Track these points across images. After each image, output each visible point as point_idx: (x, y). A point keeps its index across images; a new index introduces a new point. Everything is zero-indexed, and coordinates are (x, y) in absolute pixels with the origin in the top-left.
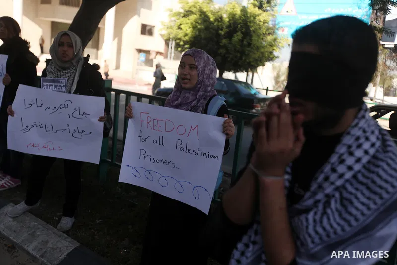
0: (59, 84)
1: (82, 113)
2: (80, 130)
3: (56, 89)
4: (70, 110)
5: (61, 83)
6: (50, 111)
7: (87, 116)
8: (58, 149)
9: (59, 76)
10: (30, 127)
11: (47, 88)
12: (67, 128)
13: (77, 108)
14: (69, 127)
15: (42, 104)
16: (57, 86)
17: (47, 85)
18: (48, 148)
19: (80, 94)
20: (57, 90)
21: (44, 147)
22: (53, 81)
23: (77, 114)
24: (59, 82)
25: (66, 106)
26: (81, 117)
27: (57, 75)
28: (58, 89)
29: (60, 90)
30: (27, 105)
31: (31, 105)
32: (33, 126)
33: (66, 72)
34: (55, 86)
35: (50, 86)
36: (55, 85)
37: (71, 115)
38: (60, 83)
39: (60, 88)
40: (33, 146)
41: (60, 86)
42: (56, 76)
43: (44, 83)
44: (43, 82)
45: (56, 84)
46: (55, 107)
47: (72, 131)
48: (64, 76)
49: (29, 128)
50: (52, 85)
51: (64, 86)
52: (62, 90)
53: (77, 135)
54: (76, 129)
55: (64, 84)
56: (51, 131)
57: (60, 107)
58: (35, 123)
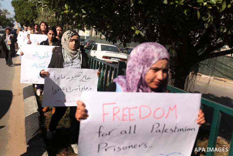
1: (87, 78)
2: (85, 88)
4: (81, 77)
5: (76, 62)
6: (70, 79)
7: (89, 79)
8: (73, 101)
12: (78, 88)
13: (85, 76)
15: (65, 77)
17: (67, 66)
18: (67, 101)
20: (73, 67)
21: (64, 101)
23: (84, 79)
24: (74, 62)
26: (86, 80)
30: (56, 79)
31: (58, 78)
32: (59, 90)
35: (69, 65)
37: (81, 80)
40: (59, 101)
41: (75, 64)
43: (65, 65)
45: (72, 64)
47: (81, 89)
49: (56, 91)
50: (70, 65)
51: (78, 64)
53: (83, 91)
54: (83, 88)
55: (78, 63)
56: (69, 91)
57: (75, 76)
58: (60, 88)
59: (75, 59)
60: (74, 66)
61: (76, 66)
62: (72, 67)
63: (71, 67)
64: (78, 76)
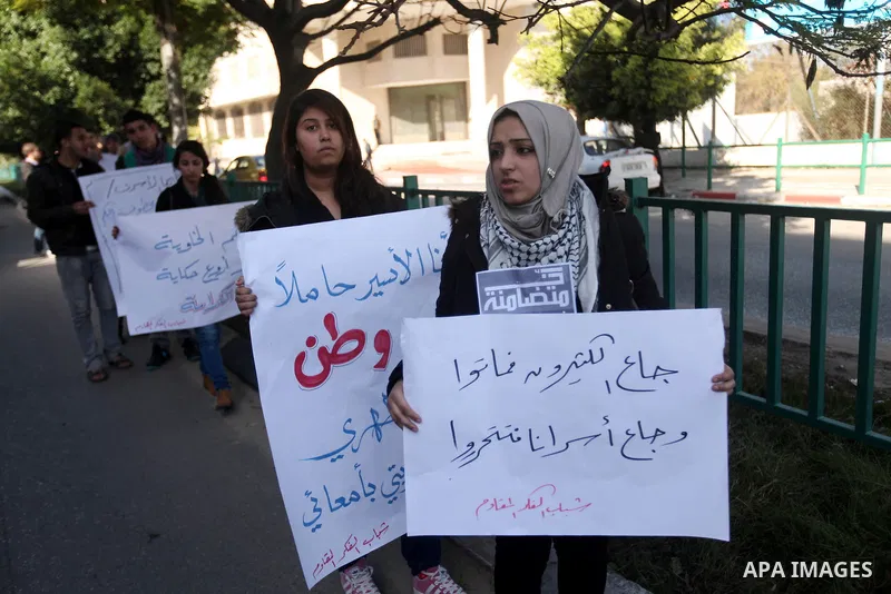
0: (537, 284)
2: (649, 432)
3: (530, 302)
4: (611, 366)
5: (548, 279)
6: (542, 381)
7: (667, 377)
8: (577, 504)
9: (532, 258)
10: (479, 445)
11: (498, 303)
12: (603, 429)
13: (634, 357)
14: (608, 427)
15: (513, 365)
16: (533, 290)
17: (497, 292)
18: (543, 508)
19: (615, 308)
20: (533, 304)
21: (528, 506)
22: (517, 277)
23: (632, 378)
24: (537, 277)
25: (597, 356)
26: (648, 384)
27: (529, 253)
29: (546, 302)
30: (466, 377)
31: (478, 372)
32: (487, 440)
33: (555, 238)
34: (525, 293)
35: (507, 293)
36: (522, 289)
37: (613, 385)
38: (542, 280)
39: (543, 295)
40: (495, 505)
41: (543, 289)
42: (524, 256)
43: (487, 289)
44: (484, 284)
45: (526, 285)
46: (559, 367)
47: (620, 438)
48: (553, 255)
49: (476, 448)
50: (513, 291)
51: (559, 288)
52: (555, 302)
53: (637, 447)
54: (635, 430)
55: (561, 282)
56: (550, 448)
57: (574, 362)
58: (494, 431)
59: (545, 260)
60: (539, 299)
61: (550, 298)
62: (527, 304)
63: (521, 305)
64: (591, 359)
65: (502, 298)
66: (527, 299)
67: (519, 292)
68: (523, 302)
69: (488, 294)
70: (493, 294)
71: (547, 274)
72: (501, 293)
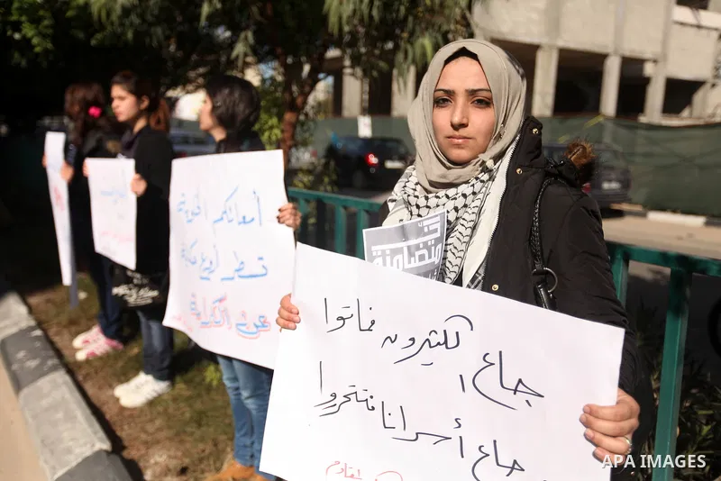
0: (420, 240)
1: (510, 382)
3: (416, 262)
4: (467, 359)
5: (431, 232)
6: (397, 351)
7: (532, 399)
10: (340, 399)
11: (385, 264)
12: (455, 434)
13: (493, 358)
14: (460, 432)
15: (373, 323)
16: (417, 247)
17: (383, 251)
20: (418, 263)
22: (402, 234)
23: (489, 380)
24: (420, 231)
25: (452, 341)
26: (507, 397)
28: (422, 258)
29: (426, 261)
30: (333, 322)
31: (344, 319)
32: (347, 398)
34: (411, 252)
35: (395, 252)
36: (409, 247)
37: (468, 383)
38: (425, 235)
39: (425, 252)
40: (345, 471)
43: (374, 248)
44: (375, 242)
45: (412, 242)
46: (413, 339)
47: (471, 451)
49: (338, 402)
50: (399, 251)
51: (436, 243)
52: (432, 260)
54: (489, 449)
55: (439, 234)
56: (399, 432)
57: (428, 340)
58: (353, 390)
62: (413, 264)
63: (407, 266)
64: (446, 342)
65: (388, 259)
66: (412, 259)
67: (406, 250)
68: (410, 262)
69: (374, 254)
70: (379, 253)
71: (428, 226)
72: (388, 252)
